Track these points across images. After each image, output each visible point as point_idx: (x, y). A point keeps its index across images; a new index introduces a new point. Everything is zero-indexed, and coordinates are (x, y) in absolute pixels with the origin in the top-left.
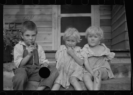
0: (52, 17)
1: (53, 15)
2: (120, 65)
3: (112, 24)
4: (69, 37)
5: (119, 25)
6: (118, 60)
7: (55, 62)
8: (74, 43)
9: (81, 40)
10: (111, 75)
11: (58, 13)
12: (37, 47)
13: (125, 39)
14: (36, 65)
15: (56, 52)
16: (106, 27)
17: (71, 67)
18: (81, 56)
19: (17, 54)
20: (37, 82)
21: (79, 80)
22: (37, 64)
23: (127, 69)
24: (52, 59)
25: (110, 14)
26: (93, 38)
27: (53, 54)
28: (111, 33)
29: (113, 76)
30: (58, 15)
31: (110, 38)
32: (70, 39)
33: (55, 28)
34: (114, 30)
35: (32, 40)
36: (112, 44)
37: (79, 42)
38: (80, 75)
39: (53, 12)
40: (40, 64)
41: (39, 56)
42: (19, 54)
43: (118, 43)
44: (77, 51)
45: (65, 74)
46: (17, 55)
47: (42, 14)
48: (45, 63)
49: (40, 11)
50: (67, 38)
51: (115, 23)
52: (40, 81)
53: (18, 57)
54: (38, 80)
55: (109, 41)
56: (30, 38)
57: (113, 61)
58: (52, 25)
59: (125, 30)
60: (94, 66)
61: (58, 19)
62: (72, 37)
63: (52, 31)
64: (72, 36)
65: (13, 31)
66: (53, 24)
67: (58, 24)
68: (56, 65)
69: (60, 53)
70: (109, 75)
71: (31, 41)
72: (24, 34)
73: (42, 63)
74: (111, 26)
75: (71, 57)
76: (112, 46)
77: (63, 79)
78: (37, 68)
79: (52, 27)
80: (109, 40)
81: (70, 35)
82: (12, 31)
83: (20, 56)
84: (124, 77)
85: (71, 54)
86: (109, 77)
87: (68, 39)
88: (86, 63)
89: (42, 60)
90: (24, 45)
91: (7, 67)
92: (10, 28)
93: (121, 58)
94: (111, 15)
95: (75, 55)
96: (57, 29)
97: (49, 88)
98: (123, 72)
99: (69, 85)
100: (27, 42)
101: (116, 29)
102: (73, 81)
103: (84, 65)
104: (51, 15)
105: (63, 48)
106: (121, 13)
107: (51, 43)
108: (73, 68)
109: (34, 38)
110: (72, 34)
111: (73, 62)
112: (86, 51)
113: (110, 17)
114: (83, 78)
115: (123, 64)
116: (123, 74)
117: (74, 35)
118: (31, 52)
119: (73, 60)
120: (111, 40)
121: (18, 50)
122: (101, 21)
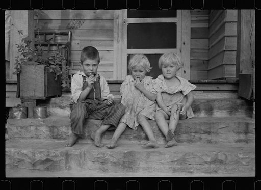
0: (113, 23)
1: (114, 21)
2: (202, 101)
3: (210, 35)
4: (135, 66)
5: (218, 40)
6: (205, 94)
7: (119, 97)
8: (142, 74)
9: (151, 68)
10: (190, 114)
11: (123, 17)
12: (99, 78)
13: (224, 63)
14: (98, 100)
15: (121, 83)
16: (200, 40)
17: (140, 104)
18: (153, 90)
19: (75, 86)
20: (98, 121)
21: (150, 119)
22: (100, 98)
23: (211, 107)
24: (115, 92)
25: (207, 18)
26: (169, 68)
27: (117, 86)
28: (209, 50)
29: (193, 115)
30: (123, 20)
31: (207, 59)
32: (137, 68)
33: (118, 42)
34: (212, 46)
35: (92, 70)
36: (209, 69)
37: (148, 71)
38: (151, 113)
39: (114, 16)
40: (102, 100)
41: (102, 89)
42: (78, 87)
43: (216, 68)
44: (147, 82)
45: (133, 113)
46: (75, 88)
47: (97, 19)
48: (109, 97)
49: (95, 13)
50: (133, 68)
51: (213, 34)
52: (103, 119)
53: (77, 90)
54: (100, 119)
55: (204, 63)
56: (91, 67)
57: (198, 96)
58: (112, 36)
59: (224, 49)
60: (169, 103)
61: (123, 26)
62: (139, 67)
63: (113, 46)
64: (139, 65)
65: (52, 45)
66: (115, 35)
67: (122, 34)
68: (121, 101)
69: (126, 86)
70: (188, 114)
71: (91, 72)
72: (84, 63)
73: (105, 98)
74: (209, 39)
75: (139, 92)
76: (208, 71)
77: (131, 118)
78: (99, 104)
79: (113, 40)
80: (205, 61)
81: (136, 64)
82: (49, 45)
83: (79, 89)
84: (207, 116)
85: (140, 88)
86: (187, 117)
87: (135, 70)
88: (159, 99)
89: (105, 95)
90: (84, 75)
91: (59, 102)
92: (46, 40)
93: (208, 92)
94: (209, 20)
95: (145, 89)
96: (120, 42)
97: (114, 126)
98: (206, 110)
99: (138, 125)
100: (86, 72)
101: (215, 45)
102: (141, 120)
103: (156, 100)
104: (112, 20)
105: (129, 80)
106: (221, 22)
107: (112, 65)
108: (142, 105)
109: (95, 68)
110: (139, 62)
111: (142, 98)
112: (159, 84)
113: (208, 24)
114: (154, 117)
115: (207, 99)
116: (206, 112)
117: (141, 64)
118: (92, 84)
119: (142, 95)
120: (208, 60)
121: (77, 82)
122: (193, 30)
